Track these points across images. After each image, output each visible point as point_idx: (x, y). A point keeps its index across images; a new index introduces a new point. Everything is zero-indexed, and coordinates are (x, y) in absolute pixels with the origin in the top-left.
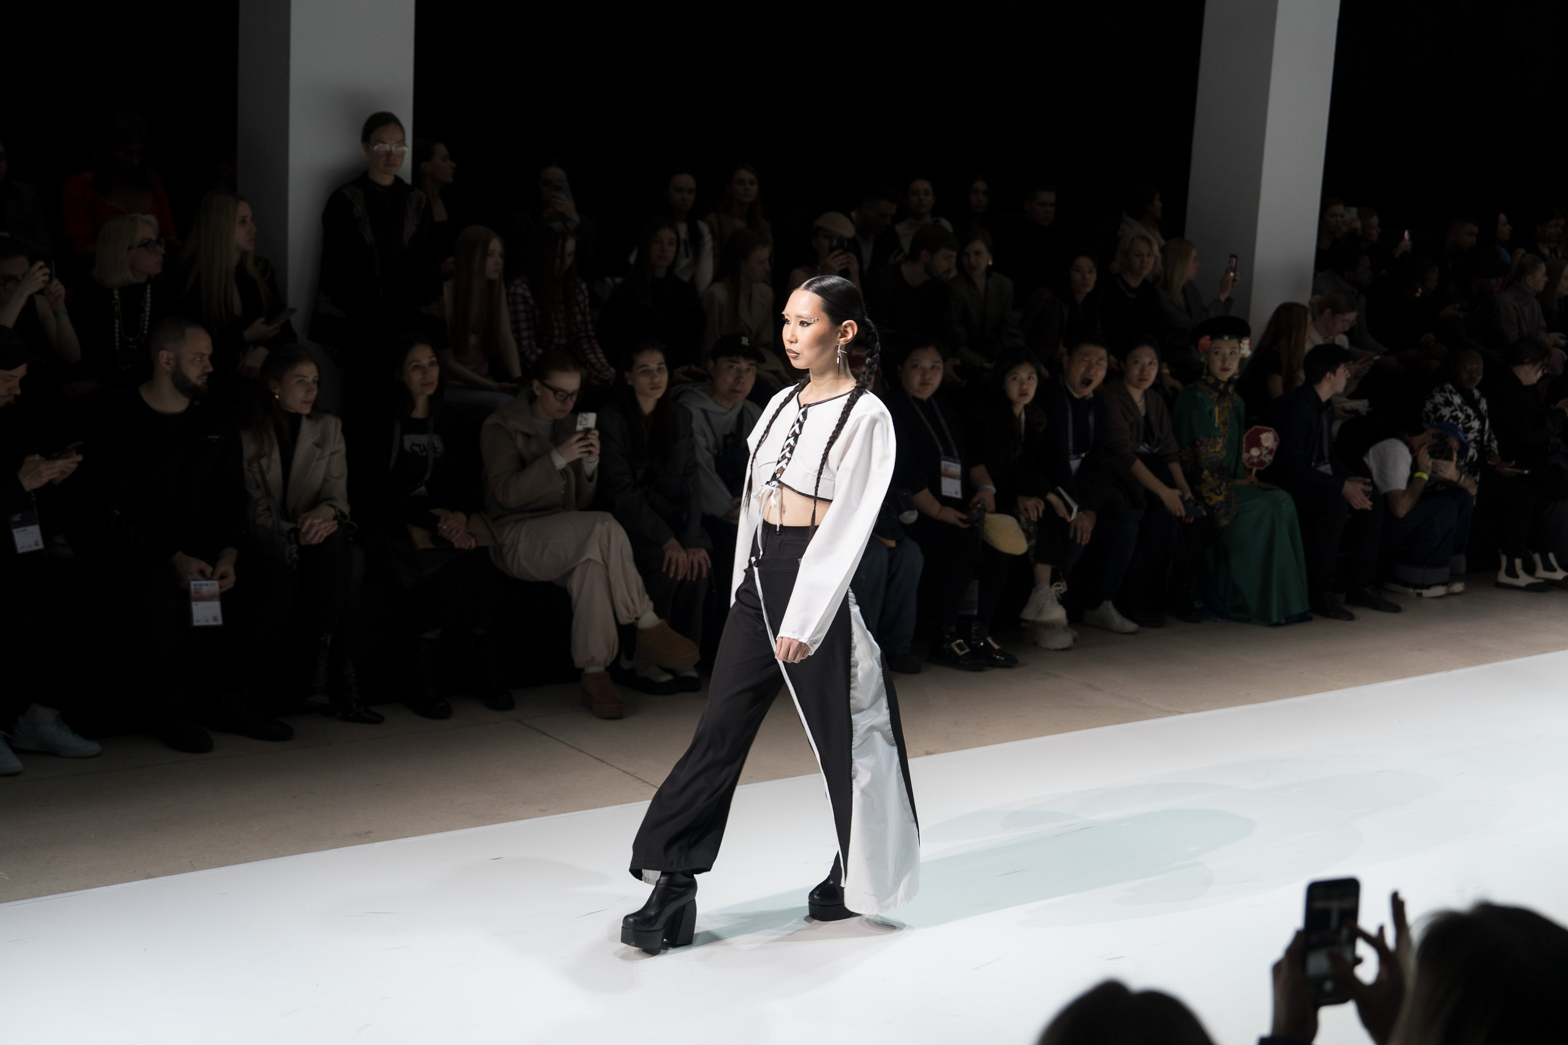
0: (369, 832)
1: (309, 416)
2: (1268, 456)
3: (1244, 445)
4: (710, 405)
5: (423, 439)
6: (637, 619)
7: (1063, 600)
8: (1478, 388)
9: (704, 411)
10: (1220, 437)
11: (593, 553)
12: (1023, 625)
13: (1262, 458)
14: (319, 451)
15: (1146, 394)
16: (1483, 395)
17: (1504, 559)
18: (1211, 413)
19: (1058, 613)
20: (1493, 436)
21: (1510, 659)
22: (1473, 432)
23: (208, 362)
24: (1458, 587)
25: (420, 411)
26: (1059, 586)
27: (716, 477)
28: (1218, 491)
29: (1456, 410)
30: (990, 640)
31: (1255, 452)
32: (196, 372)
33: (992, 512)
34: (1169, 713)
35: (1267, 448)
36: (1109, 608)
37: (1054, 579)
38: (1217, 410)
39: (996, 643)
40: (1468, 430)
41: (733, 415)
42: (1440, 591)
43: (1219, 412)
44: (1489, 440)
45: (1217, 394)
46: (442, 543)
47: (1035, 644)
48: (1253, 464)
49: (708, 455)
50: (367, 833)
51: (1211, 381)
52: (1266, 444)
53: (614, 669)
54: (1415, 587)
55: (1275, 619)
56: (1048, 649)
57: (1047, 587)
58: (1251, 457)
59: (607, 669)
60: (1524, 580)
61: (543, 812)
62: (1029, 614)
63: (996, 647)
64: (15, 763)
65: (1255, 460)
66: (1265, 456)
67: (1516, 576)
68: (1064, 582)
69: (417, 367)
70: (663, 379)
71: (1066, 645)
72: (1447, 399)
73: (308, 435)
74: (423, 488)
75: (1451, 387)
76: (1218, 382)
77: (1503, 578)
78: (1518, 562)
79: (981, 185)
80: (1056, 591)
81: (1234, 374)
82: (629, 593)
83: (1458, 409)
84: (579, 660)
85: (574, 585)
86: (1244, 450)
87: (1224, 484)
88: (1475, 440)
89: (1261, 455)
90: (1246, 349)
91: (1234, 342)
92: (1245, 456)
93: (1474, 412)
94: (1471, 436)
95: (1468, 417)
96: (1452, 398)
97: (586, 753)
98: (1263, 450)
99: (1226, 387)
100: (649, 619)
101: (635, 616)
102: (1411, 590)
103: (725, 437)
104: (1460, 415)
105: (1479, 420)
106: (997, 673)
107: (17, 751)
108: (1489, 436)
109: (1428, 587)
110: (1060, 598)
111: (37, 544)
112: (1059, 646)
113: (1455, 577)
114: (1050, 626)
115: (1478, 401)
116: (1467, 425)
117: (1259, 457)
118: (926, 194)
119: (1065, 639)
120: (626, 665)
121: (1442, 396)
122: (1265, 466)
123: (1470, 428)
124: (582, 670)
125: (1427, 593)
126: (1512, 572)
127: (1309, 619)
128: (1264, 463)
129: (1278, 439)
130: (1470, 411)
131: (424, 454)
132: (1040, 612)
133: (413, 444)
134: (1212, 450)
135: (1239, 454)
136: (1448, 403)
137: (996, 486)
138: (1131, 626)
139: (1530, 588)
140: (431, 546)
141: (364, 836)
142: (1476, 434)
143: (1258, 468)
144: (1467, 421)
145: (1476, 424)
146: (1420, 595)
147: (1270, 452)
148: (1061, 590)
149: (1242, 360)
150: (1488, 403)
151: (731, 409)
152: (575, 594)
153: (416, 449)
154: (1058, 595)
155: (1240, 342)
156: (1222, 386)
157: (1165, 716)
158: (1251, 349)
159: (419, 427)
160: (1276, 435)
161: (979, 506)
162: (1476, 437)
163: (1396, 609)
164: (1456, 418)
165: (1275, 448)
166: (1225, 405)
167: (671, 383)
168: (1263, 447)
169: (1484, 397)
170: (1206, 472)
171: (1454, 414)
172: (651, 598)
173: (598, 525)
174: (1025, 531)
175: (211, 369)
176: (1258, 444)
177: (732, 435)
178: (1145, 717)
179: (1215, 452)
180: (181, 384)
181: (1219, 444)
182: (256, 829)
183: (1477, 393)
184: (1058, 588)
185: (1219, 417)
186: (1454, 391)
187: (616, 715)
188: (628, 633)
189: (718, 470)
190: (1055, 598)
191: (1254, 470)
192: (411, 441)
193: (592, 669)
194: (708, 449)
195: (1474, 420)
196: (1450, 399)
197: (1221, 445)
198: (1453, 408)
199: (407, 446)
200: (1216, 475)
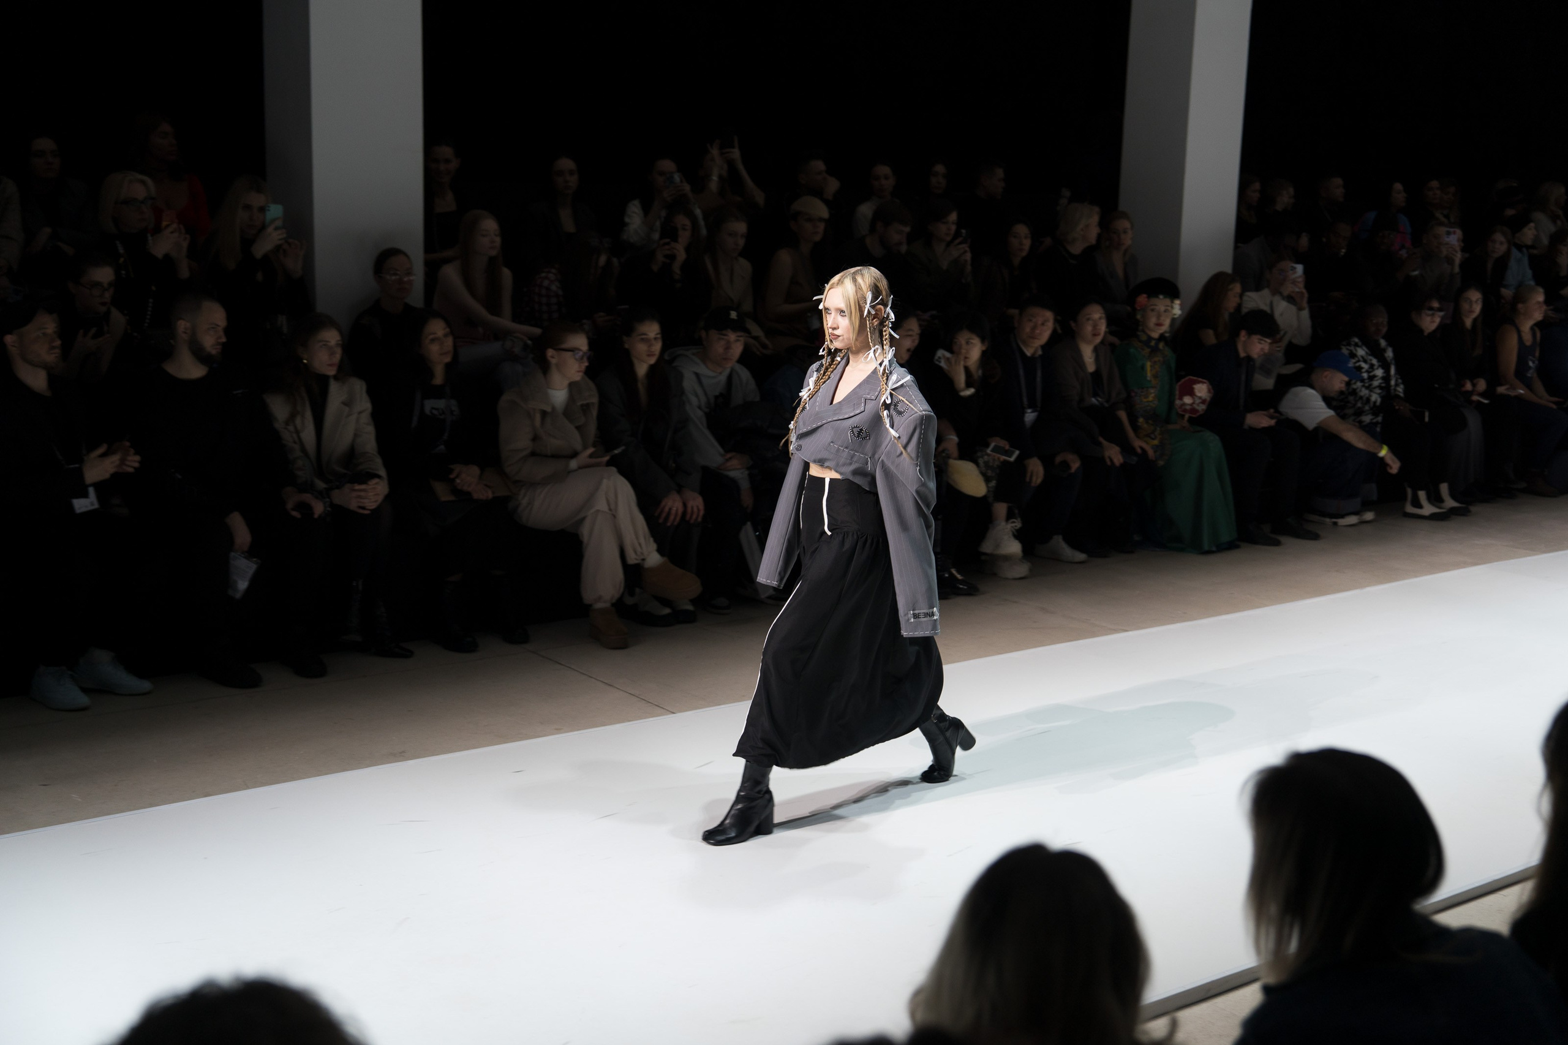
0: (404, 752)
1: (336, 378)
2: (1201, 405)
3: (1177, 393)
4: (702, 370)
5: (441, 404)
6: (643, 560)
7: (1018, 535)
8: (1383, 338)
9: (697, 375)
10: (1152, 387)
11: (601, 505)
12: (983, 558)
13: (1195, 406)
14: (347, 409)
15: (1096, 350)
16: (1390, 344)
17: (1409, 491)
18: (1143, 367)
19: (1014, 547)
20: (1400, 381)
21: (1416, 577)
22: (1377, 380)
23: (221, 333)
24: (1369, 516)
25: (438, 379)
26: (1014, 522)
27: (707, 432)
28: (1153, 436)
29: (1359, 361)
30: (954, 571)
31: (1187, 400)
32: (210, 342)
33: (955, 459)
34: (1116, 631)
35: (1200, 398)
36: (1059, 543)
37: (1010, 516)
38: (1148, 364)
39: (959, 573)
40: (1372, 378)
41: (723, 378)
42: (1353, 519)
43: (1151, 366)
44: (1397, 385)
45: (1148, 350)
46: (463, 496)
47: (995, 574)
48: (1185, 411)
49: (700, 413)
50: (401, 753)
51: (1144, 338)
52: (1199, 394)
53: (619, 606)
54: (1332, 516)
55: (1206, 548)
56: (1007, 579)
57: (1003, 523)
58: (1184, 404)
59: (613, 605)
60: (1428, 509)
61: (558, 731)
62: (987, 547)
63: (959, 577)
64: (83, 700)
65: (1188, 407)
66: (1198, 405)
67: (1420, 507)
68: (1019, 519)
69: (433, 340)
70: (657, 347)
71: (1022, 575)
72: (1351, 351)
73: (336, 395)
74: (442, 447)
75: (1356, 340)
76: (1150, 338)
77: (1410, 509)
78: (1422, 495)
79: (940, 168)
80: (1012, 527)
81: (1165, 332)
82: (637, 538)
83: (1361, 359)
84: (588, 596)
85: (585, 531)
86: (1177, 397)
87: (1158, 429)
88: (1380, 387)
89: (1193, 403)
90: (1177, 310)
91: (1168, 301)
92: (1178, 402)
93: (1379, 361)
94: (1376, 383)
95: (1372, 366)
96: (1356, 350)
97: (596, 679)
98: (1196, 399)
99: (1157, 344)
100: (654, 559)
101: (642, 557)
102: (1328, 520)
103: (716, 397)
104: (1363, 365)
105: (1383, 368)
106: (961, 600)
107: (85, 690)
108: (1396, 381)
109: (1342, 516)
110: (1016, 533)
111: (92, 504)
112: (1018, 576)
113: (1367, 506)
114: (1007, 558)
115: (1384, 350)
116: (1371, 374)
117: (1191, 405)
118: (886, 178)
119: (1022, 569)
120: (629, 601)
121: (1348, 349)
122: (1198, 414)
123: (1374, 376)
124: (590, 606)
125: (1342, 522)
126: (1417, 504)
127: (1237, 547)
128: (1197, 411)
129: (1212, 391)
130: (1375, 361)
131: (442, 417)
132: (998, 546)
133: (433, 408)
134: (1145, 400)
135: (1171, 404)
136: (1353, 355)
137: (958, 436)
138: (1082, 556)
139: (1433, 517)
140: (452, 498)
141: (399, 755)
142: (1380, 381)
143: (1191, 415)
144: (1371, 370)
145: (1379, 372)
146: (1335, 524)
147: (1203, 402)
148: (1016, 526)
149: (1173, 320)
150: (1394, 352)
151: (720, 373)
152: (585, 539)
153: (435, 412)
154: (1014, 531)
155: (1172, 302)
156: (1153, 343)
157: (1113, 634)
158: (1181, 309)
159: (437, 393)
160: (1210, 387)
161: (944, 455)
162: (1381, 383)
163: (1315, 537)
164: (1360, 368)
165: (1208, 399)
166: (1156, 359)
167: (664, 349)
168: (1196, 396)
169: (1391, 346)
170: (1141, 420)
171: (1357, 364)
172: (655, 541)
173: (605, 481)
174: (983, 474)
175: (224, 340)
176: (1191, 393)
177: (721, 394)
178: (1093, 635)
179: (1148, 402)
180: (200, 355)
181: (1151, 393)
182: (302, 752)
183: (1383, 343)
184: (1013, 525)
185: (1151, 370)
186: (1360, 344)
187: (622, 645)
188: (633, 573)
189: (710, 427)
190: (1011, 534)
191: (1187, 416)
192: (430, 405)
193: (599, 605)
194: (700, 407)
195: (1377, 369)
196: (1354, 352)
197: (1153, 395)
198: (1357, 359)
199: (427, 410)
200: (1150, 422)
